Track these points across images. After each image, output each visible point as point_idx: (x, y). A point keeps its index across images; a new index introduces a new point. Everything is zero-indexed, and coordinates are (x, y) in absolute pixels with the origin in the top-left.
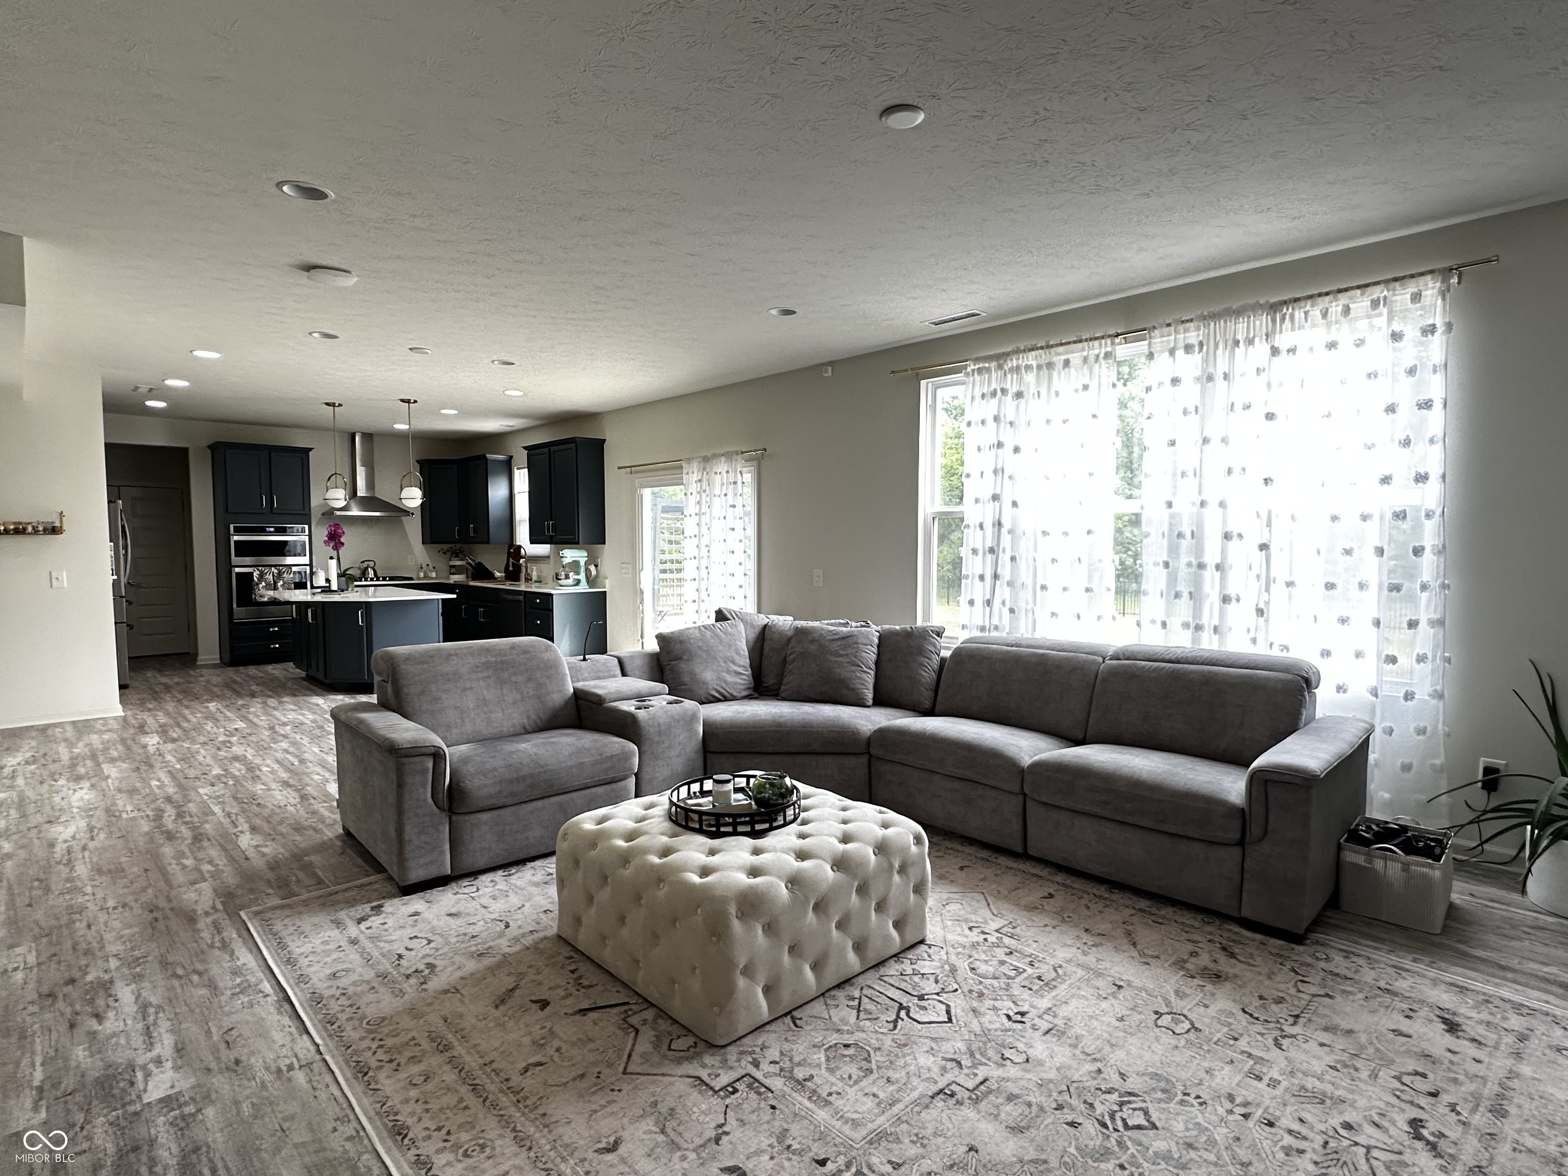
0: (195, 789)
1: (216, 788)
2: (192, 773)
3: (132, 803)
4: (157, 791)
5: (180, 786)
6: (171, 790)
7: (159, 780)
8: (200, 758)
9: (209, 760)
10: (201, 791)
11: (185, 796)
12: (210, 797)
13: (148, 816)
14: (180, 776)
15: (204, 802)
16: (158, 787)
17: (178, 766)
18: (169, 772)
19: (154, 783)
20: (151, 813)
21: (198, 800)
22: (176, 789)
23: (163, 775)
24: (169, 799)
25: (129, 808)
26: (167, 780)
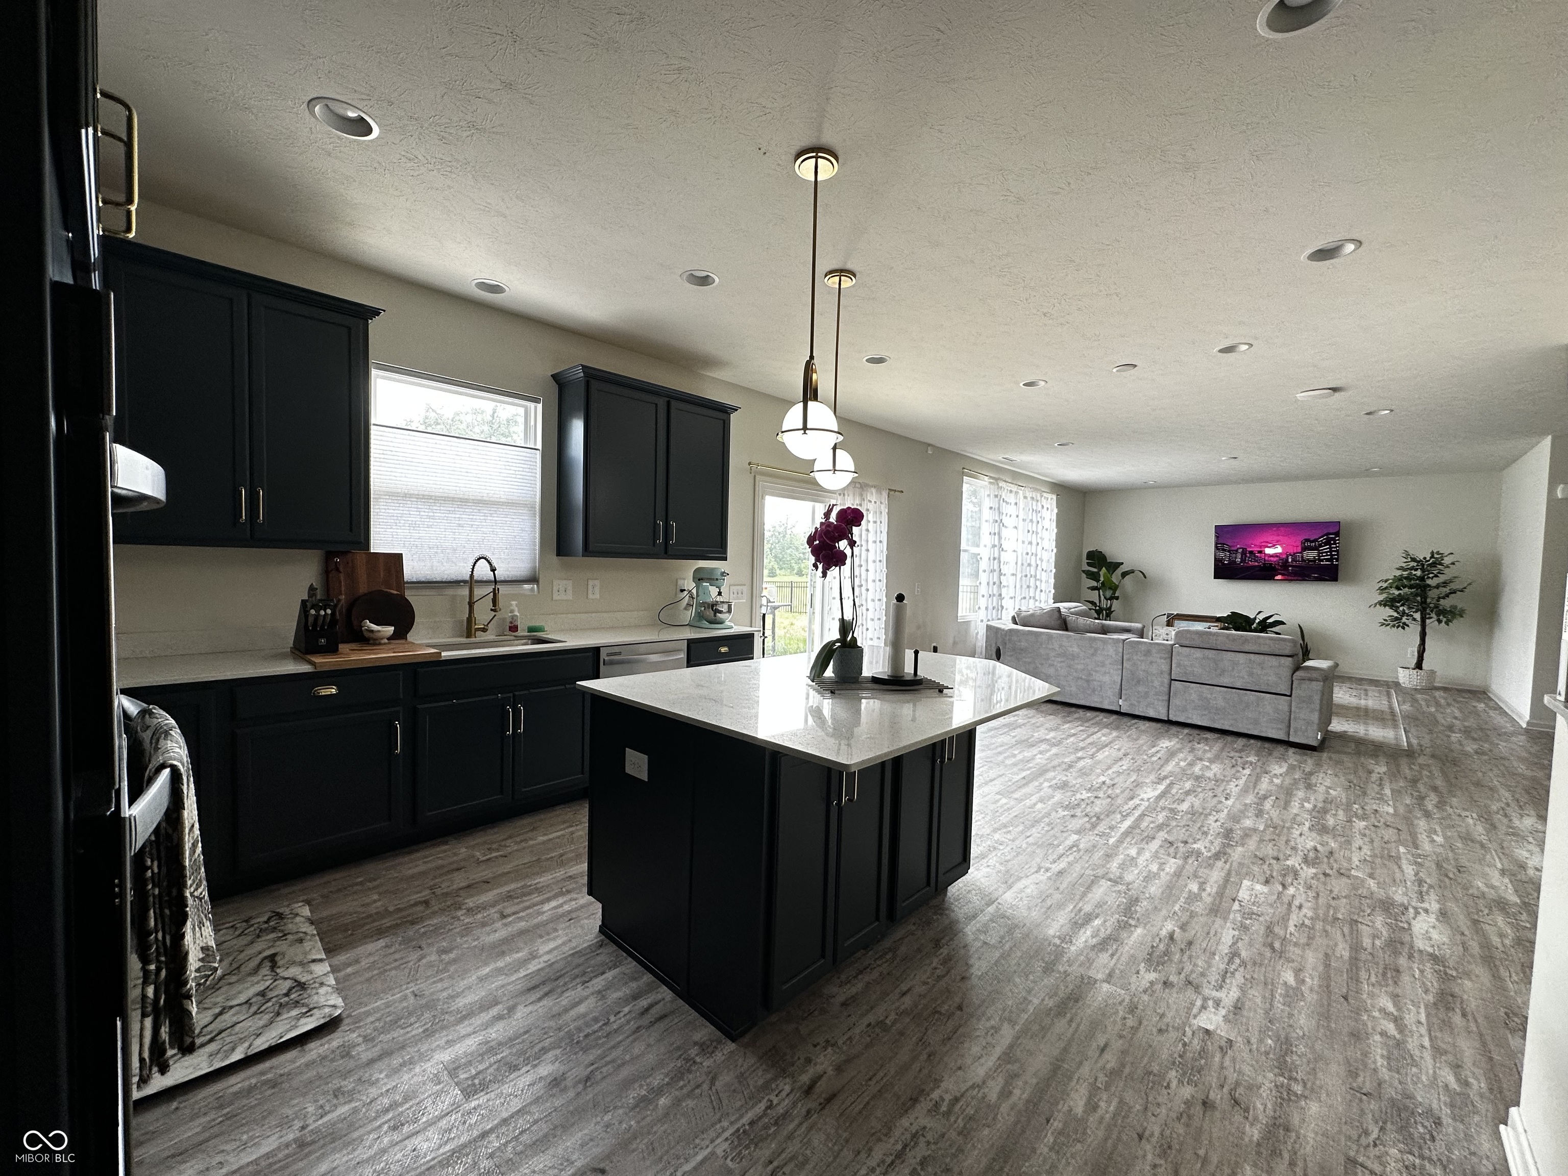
0: (1396, 814)
1: (1375, 807)
2: (1389, 834)
3: (1468, 825)
4: (1438, 829)
5: (1411, 825)
6: (1422, 824)
7: (1433, 841)
8: (1366, 850)
9: (1358, 841)
10: (1391, 810)
11: (1410, 812)
12: (1386, 801)
13: (1451, 807)
14: (1405, 836)
15: (1395, 800)
16: (1435, 832)
17: (1402, 849)
18: (1417, 848)
19: (1439, 839)
20: (1448, 808)
21: (1398, 804)
22: (1416, 822)
23: (1427, 847)
24: (1427, 815)
25: (1471, 821)
26: (1423, 838)
